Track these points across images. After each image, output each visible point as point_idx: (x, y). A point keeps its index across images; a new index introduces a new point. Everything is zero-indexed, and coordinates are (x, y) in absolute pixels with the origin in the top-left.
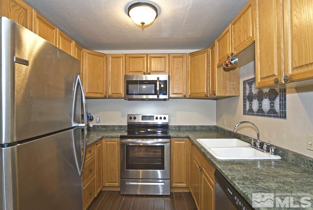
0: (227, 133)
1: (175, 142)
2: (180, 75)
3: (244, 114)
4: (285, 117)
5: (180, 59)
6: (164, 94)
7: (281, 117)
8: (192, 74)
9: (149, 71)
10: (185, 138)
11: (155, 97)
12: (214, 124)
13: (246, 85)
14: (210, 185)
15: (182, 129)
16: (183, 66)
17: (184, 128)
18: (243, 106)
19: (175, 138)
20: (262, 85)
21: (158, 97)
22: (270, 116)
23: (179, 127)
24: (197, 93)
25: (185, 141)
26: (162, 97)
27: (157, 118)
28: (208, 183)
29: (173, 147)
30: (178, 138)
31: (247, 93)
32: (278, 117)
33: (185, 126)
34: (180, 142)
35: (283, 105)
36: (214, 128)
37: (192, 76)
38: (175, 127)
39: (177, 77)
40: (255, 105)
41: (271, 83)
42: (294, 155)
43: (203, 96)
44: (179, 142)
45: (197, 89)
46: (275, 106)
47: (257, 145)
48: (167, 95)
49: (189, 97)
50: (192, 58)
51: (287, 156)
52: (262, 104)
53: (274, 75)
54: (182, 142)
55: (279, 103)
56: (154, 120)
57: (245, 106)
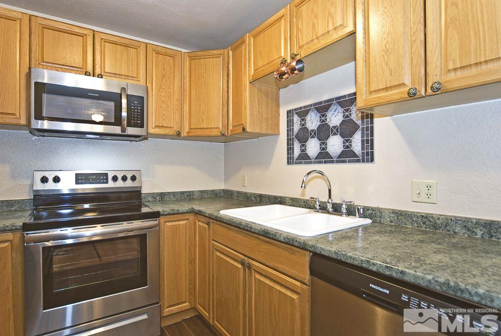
0: (253, 199)
1: (167, 223)
2: (169, 90)
3: (288, 163)
4: (372, 160)
5: (171, 60)
6: (136, 126)
7: (363, 161)
8: (193, 93)
9: (98, 71)
10: (187, 213)
11: (117, 130)
12: (220, 186)
13: (293, 117)
14: (283, 290)
15: (167, 198)
16: (174, 75)
17: (172, 197)
18: (288, 150)
19: (169, 214)
20: (372, 103)
21: (123, 130)
22: (344, 162)
23: (162, 195)
24: (204, 128)
25: (188, 219)
26: (131, 131)
27: (115, 179)
28: (278, 287)
29: (163, 234)
30: (174, 214)
31: (295, 129)
32: (358, 161)
33: (173, 193)
34: (177, 223)
35: (368, 143)
36: (222, 194)
37: (192, 97)
38: (153, 195)
39: (163, 94)
40: (313, 147)
41: (395, 97)
42: (393, 213)
43: (215, 133)
44: (174, 223)
45: (203, 120)
46: (353, 144)
47: (328, 208)
48: (143, 127)
49: (185, 134)
50: (193, 62)
51: (380, 217)
52: (326, 145)
53: (403, 85)
54: (182, 222)
55: (360, 141)
56: (107, 182)
57: (290, 150)
